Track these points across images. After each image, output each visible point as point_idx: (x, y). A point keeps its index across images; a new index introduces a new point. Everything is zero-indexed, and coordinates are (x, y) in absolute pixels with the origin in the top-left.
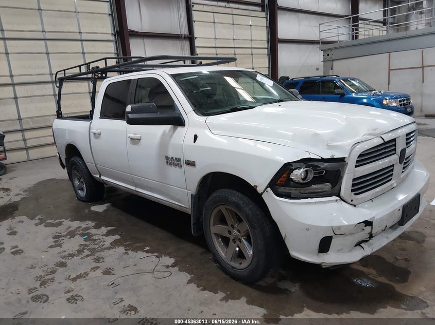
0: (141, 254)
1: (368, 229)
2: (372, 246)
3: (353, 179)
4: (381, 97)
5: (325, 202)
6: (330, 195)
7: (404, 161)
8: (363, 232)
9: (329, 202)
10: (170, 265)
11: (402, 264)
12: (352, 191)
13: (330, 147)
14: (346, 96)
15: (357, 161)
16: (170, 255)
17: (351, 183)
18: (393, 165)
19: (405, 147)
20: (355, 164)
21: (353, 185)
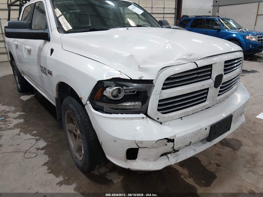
0: (28, 136)
1: (171, 144)
2: (178, 157)
3: (159, 100)
4: (245, 33)
5: (132, 119)
6: (138, 113)
7: (221, 86)
8: (166, 147)
9: (136, 118)
10: (41, 147)
11: (212, 168)
12: (159, 110)
13: (140, 69)
14: (221, 31)
15: (164, 84)
16: (45, 139)
17: (157, 103)
18: (208, 89)
19: (223, 73)
20: (161, 87)
21: (159, 105)
